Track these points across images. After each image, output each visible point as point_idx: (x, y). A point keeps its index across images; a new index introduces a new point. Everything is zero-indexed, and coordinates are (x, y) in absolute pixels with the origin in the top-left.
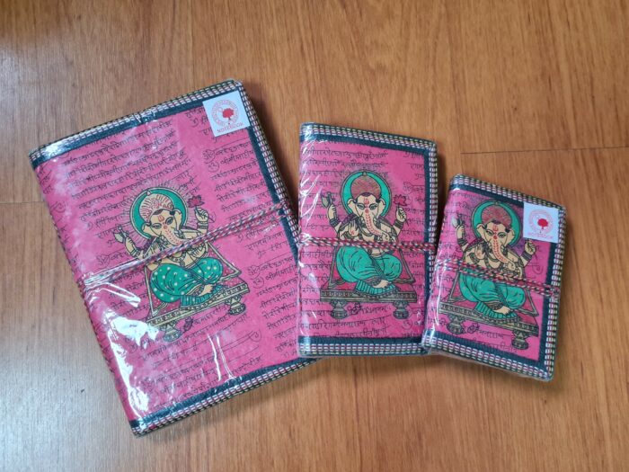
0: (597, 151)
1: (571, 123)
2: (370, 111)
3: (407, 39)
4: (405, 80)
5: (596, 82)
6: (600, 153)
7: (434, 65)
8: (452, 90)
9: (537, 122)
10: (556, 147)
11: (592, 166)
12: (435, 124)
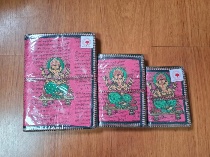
0: (199, 48)
1: (190, 38)
2: (122, 31)
3: (136, 8)
4: (134, 21)
5: (200, 25)
6: (200, 48)
7: (144, 17)
8: (150, 25)
9: (178, 37)
10: (184, 46)
11: (196, 52)
12: (143, 36)
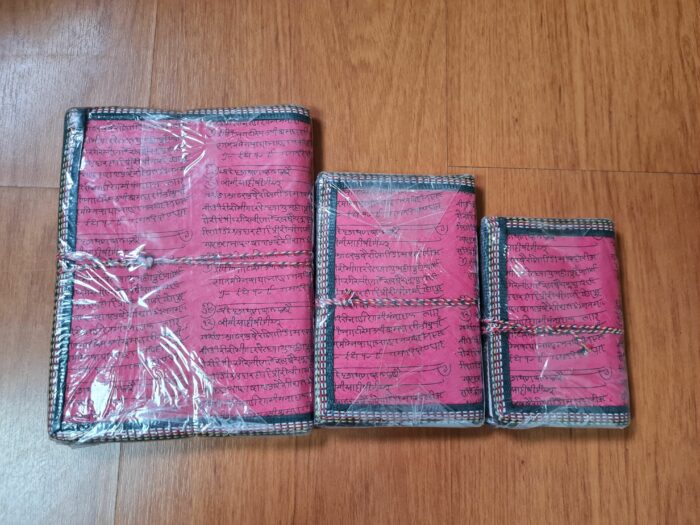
0: (610, 175)
1: (581, 140)
2: (347, 111)
3: (398, 36)
4: (390, 80)
5: (615, 96)
6: (614, 177)
7: (426, 66)
8: (444, 94)
9: (541, 136)
10: (561, 167)
11: (602, 191)
12: (421, 132)
